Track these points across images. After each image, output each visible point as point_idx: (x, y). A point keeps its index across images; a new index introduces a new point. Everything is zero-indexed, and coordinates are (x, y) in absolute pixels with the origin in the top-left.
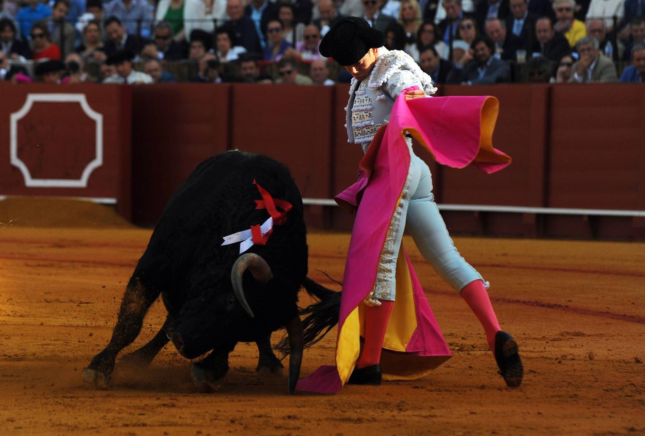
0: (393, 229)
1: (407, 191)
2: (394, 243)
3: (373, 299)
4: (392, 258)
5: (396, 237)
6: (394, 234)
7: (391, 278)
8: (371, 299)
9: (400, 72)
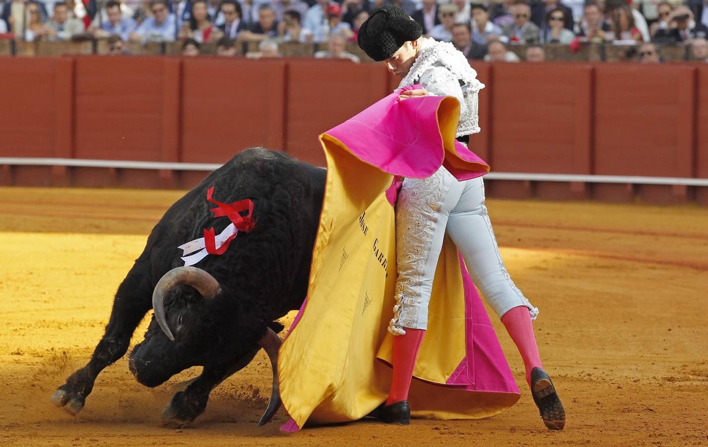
0: (424, 247)
1: (442, 204)
2: (426, 263)
3: (396, 327)
4: (422, 280)
5: (428, 256)
6: (426, 252)
7: (419, 303)
8: (394, 327)
9: (432, 69)
